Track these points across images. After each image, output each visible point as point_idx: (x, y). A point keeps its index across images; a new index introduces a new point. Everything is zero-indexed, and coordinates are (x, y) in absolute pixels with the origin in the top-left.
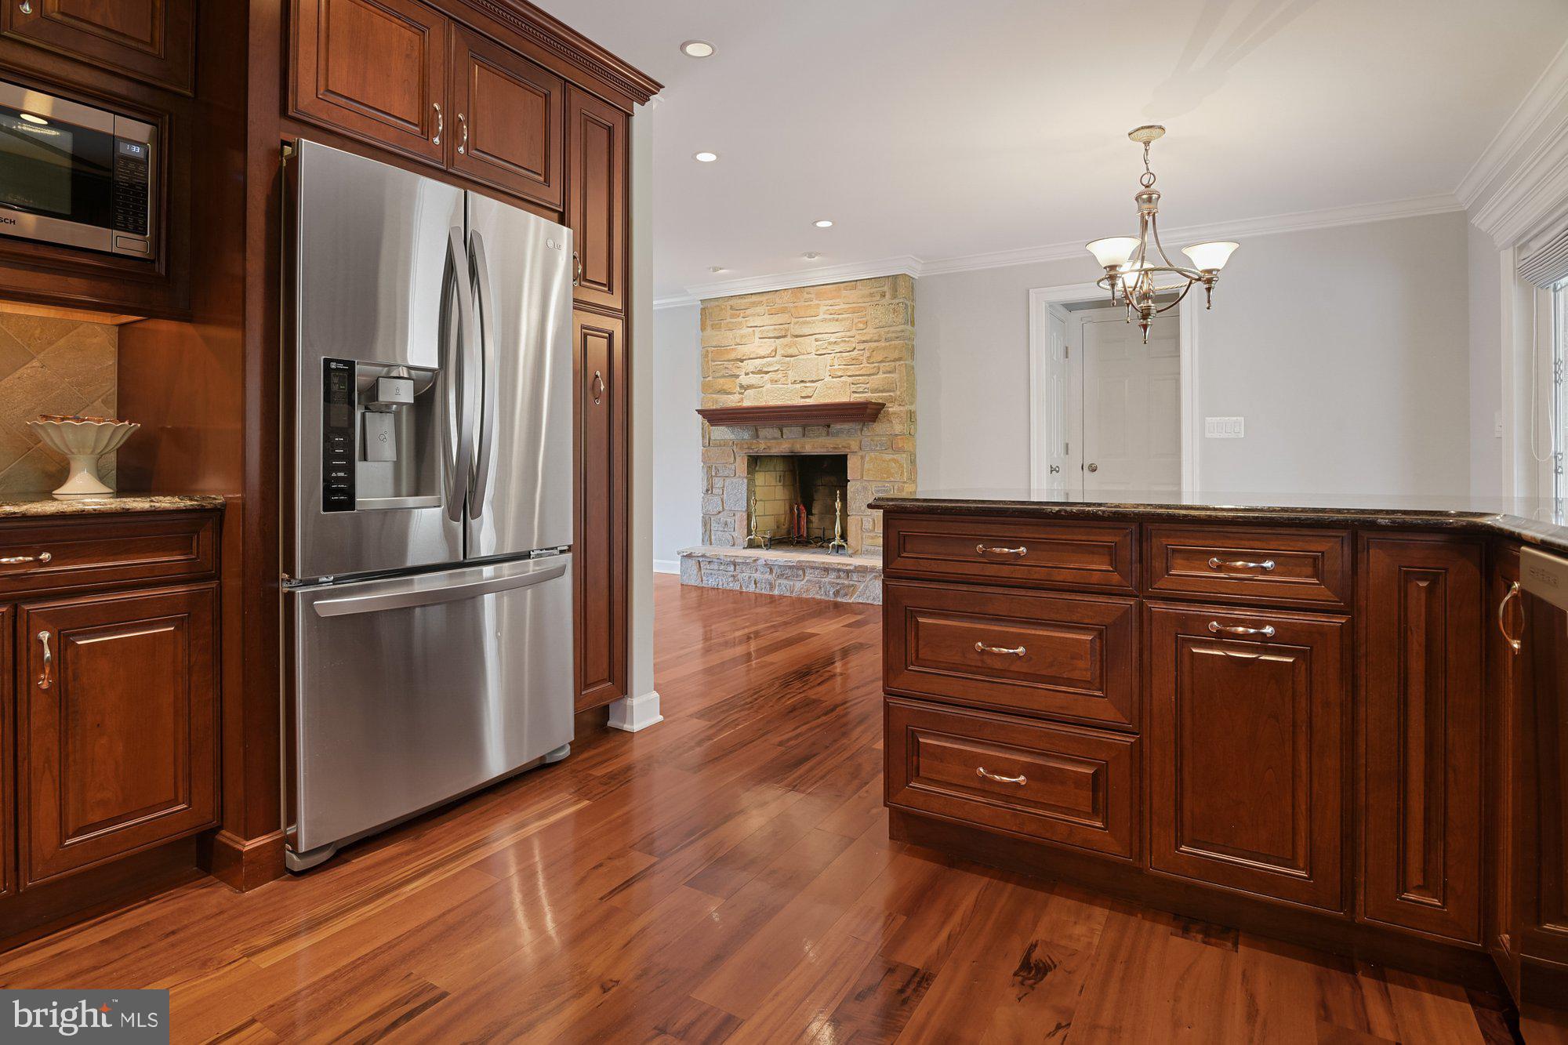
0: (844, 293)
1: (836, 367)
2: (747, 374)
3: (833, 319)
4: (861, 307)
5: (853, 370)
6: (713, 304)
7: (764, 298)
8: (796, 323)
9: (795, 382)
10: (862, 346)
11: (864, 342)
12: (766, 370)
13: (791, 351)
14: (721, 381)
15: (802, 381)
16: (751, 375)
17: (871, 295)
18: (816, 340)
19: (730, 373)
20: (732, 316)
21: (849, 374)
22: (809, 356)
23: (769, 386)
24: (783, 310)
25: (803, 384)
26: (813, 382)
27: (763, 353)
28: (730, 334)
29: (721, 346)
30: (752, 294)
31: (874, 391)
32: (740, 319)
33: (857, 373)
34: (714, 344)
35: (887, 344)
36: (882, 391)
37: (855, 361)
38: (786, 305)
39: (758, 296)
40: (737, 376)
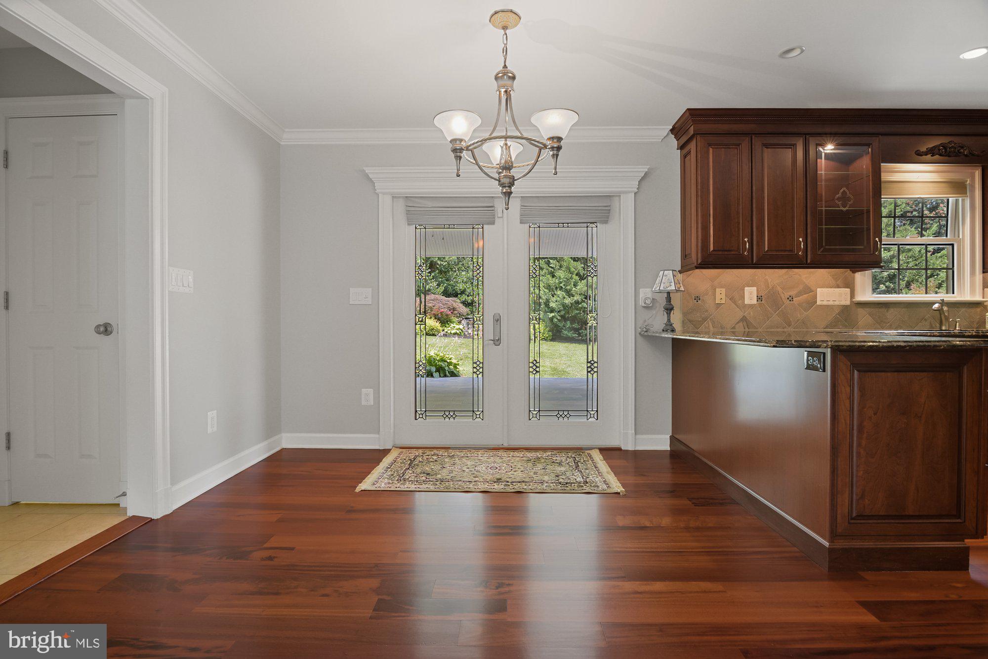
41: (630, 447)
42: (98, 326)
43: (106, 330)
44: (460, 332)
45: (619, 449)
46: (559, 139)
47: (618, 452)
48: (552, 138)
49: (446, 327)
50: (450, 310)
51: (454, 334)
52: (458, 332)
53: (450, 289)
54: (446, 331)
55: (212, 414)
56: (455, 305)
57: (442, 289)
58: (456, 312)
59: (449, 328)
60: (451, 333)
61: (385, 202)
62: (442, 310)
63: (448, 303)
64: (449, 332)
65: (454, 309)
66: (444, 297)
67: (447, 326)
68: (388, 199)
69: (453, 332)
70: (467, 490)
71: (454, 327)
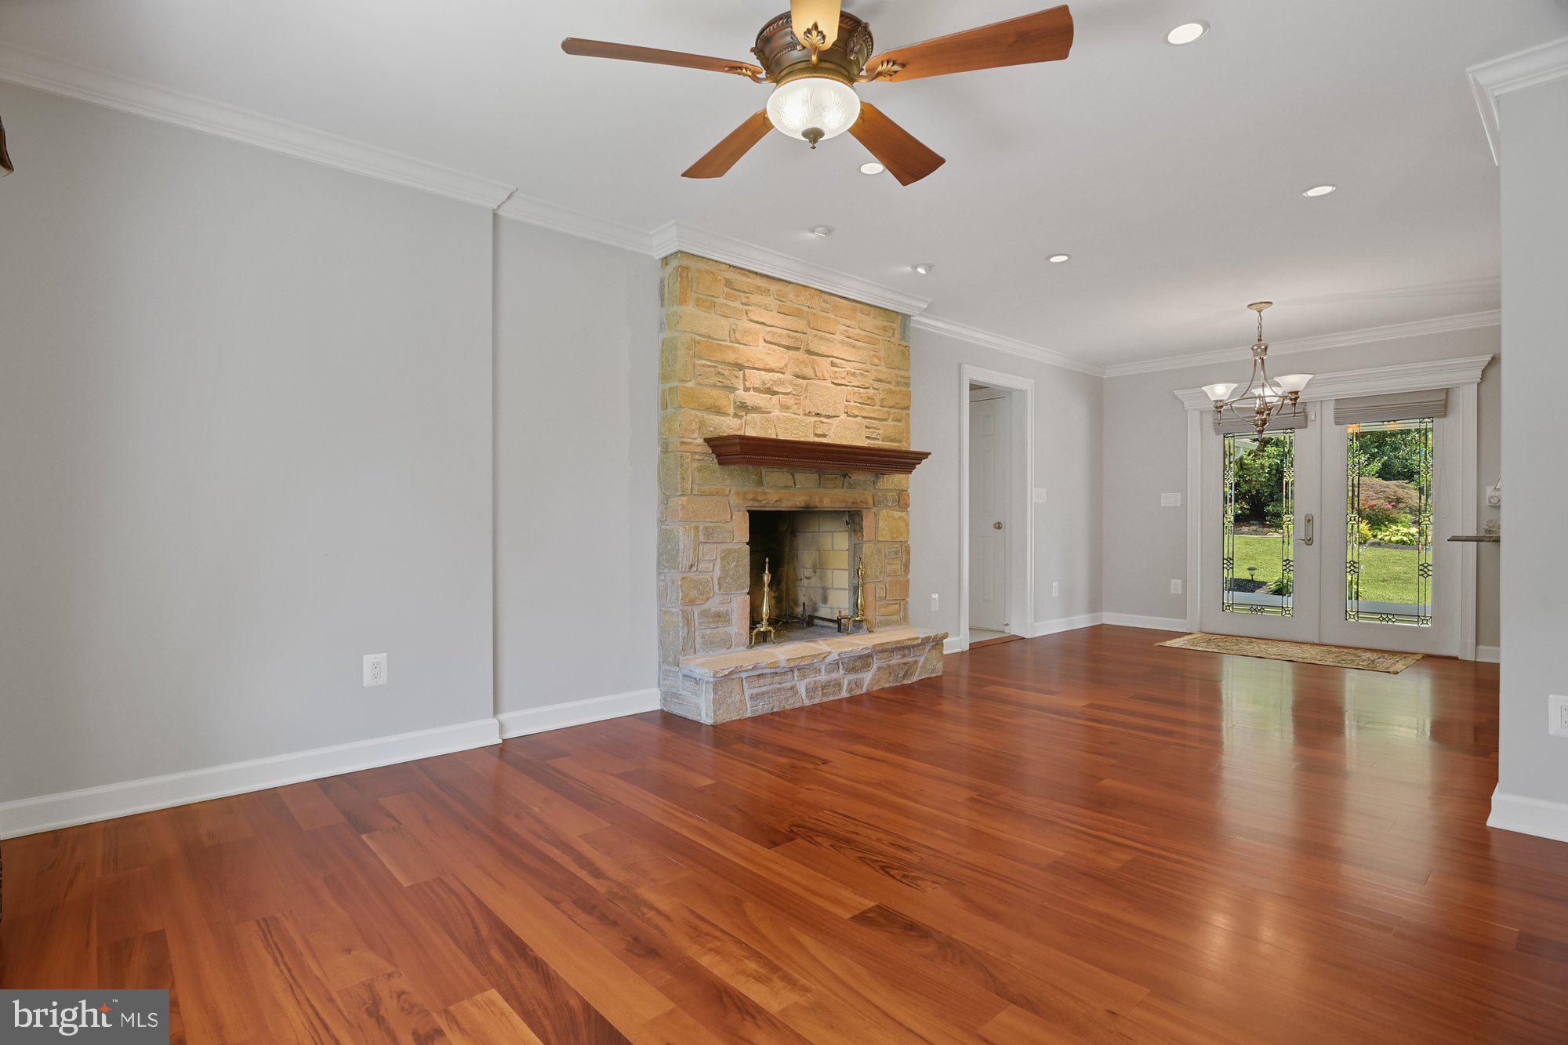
0: (860, 316)
1: (852, 403)
2: (747, 389)
3: (847, 344)
4: (876, 339)
5: (868, 411)
6: (702, 266)
7: (773, 287)
8: (815, 336)
9: (809, 414)
10: (877, 385)
11: (880, 380)
12: (776, 389)
13: (808, 371)
14: (714, 392)
15: (818, 414)
16: (752, 392)
17: (885, 329)
18: (833, 364)
19: (727, 383)
20: (728, 297)
21: (865, 415)
22: (823, 383)
23: (776, 413)
24: (798, 314)
25: (817, 419)
26: (829, 417)
27: (773, 365)
28: (723, 322)
29: (715, 339)
30: (756, 273)
31: (886, 439)
32: (737, 304)
33: (872, 415)
34: (703, 331)
35: (897, 389)
36: (892, 441)
37: (869, 401)
38: (801, 307)
39: (764, 280)
40: (733, 389)
41: (1470, 657)
42: (995, 524)
43: (998, 526)
44: (1410, 540)
45: (1456, 659)
46: (1296, 393)
47: (1454, 661)
48: (1291, 393)
49: (1381, 530)
50: (1390, 502)
51: (1397, 542)
52: (1405, 539)
53: (1397, 465)
54: (1379, 537)
55: (1055, 584)
56: (1400, 493)
57: (1377, 466)
58: (1402, 505)
59: (1387, 533)
60: (1390, 541)
61: (1193, 419)
62: (1374, 502)
63: (1387, 489)
64: (1386, 538)
65: (1399, 500)
66: (1380, 480)
67: (1383, 528)
68: (1197, 414)
69: (1394, 539)
70: (1245, 653)
71: (1398, 531)
